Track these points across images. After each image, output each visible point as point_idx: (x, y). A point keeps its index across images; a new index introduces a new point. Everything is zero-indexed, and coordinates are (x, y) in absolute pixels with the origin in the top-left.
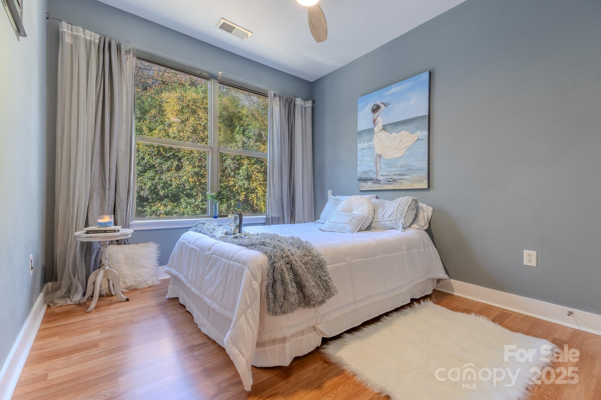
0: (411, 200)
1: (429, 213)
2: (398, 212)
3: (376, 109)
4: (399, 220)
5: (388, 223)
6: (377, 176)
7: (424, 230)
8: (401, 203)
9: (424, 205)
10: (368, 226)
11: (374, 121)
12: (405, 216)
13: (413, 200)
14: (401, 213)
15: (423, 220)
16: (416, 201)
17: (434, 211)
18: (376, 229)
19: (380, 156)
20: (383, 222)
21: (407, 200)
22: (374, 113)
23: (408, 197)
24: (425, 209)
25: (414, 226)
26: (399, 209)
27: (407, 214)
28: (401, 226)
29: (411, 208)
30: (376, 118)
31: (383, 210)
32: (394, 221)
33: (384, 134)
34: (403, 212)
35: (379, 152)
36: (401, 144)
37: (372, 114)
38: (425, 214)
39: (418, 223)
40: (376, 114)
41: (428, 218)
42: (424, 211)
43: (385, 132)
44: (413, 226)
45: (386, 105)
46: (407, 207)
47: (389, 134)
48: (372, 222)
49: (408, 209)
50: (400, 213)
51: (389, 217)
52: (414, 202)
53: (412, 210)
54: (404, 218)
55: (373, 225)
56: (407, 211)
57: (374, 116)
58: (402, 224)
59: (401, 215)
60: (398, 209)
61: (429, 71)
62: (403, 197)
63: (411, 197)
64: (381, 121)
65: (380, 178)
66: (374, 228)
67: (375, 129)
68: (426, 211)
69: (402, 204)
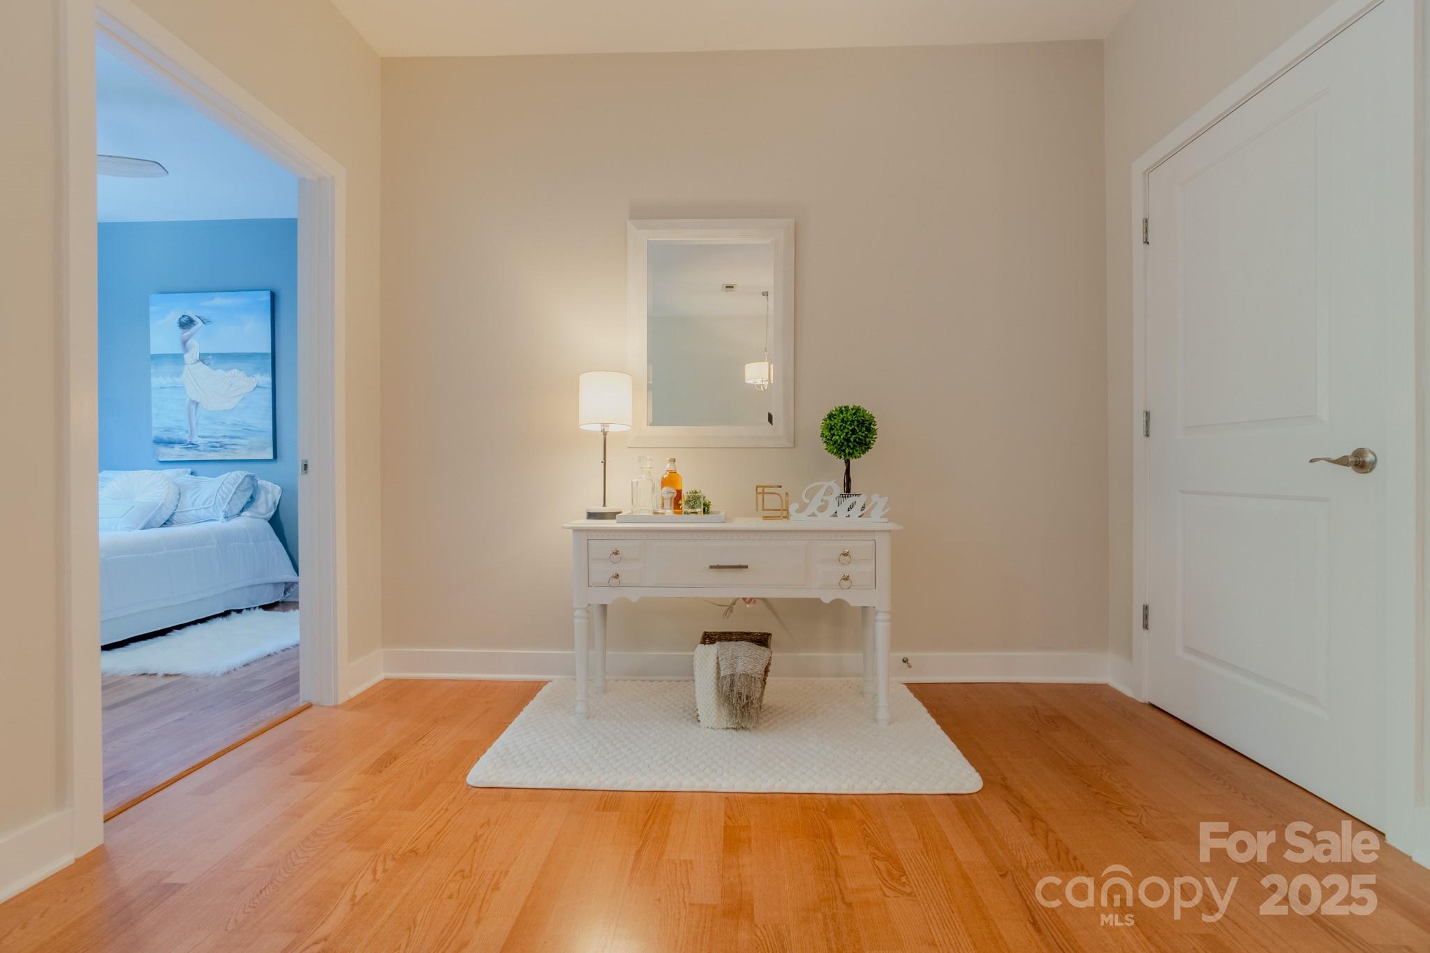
0: (244, 475)
1: (276, 495)
2: (220, 494)
3: (187, 323)
4: (220, 506)
5: (202, 513)
6: (191, 436)
7: (265, 519)
8: (225, 482)
9: (270, 483)
10: (168, 520)
11: (184, 343)
12: (231, 500)
13: (247, 476)
14: (224, 496)
15: (265, 506)
16: (252, 478)
17: (283, 491)
18: (180, 523)
19: (197, 404)
20: (194, 512)
21: (238, 477)
22: (183, 328)
23: (238, 473)
24: (270, 489)
25: (246, 513)
26: (222, 490)
27: (235, 496)
28: (223, 514)
29: (241, 488)
30: (188, 340)
31: (195, 494)
32: (211, 509)
33: (202, 368)
34: (226, 495)
35: (195, 397)
36: (231, 389)
37: (179, 331)
38: (270, 496)
39: (254, 510)
40: (188, 333)
41: (274, 503)
42: (267, 492)
43: (204, 365)
44: (243, 514)
45: (205, 321)
46: (236, 486)
47: (211, 370)
48: (173, 514)
49: (237, 489)
50: (222, 497)
51: (204, 504)
52: (247, 479)
53: (246, 490)
54: (229, 503)
55: (175, 517)
56: (235, 493)
57: (184, 334)
58: (224, 511)
59: (223, 499)
60: (220, 490)
61: (271, 292)
62: (231, 472)
63: (243, 472)
64: (196, 346)
65: (196, 440)
66: (178, 523)
67: (187, 356)
68: (271, 493)
69: (229, 482)
